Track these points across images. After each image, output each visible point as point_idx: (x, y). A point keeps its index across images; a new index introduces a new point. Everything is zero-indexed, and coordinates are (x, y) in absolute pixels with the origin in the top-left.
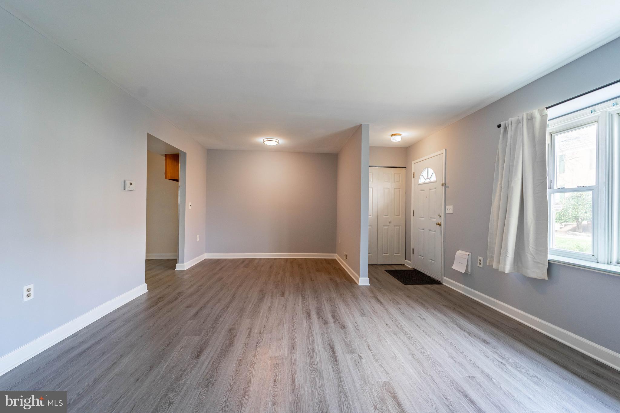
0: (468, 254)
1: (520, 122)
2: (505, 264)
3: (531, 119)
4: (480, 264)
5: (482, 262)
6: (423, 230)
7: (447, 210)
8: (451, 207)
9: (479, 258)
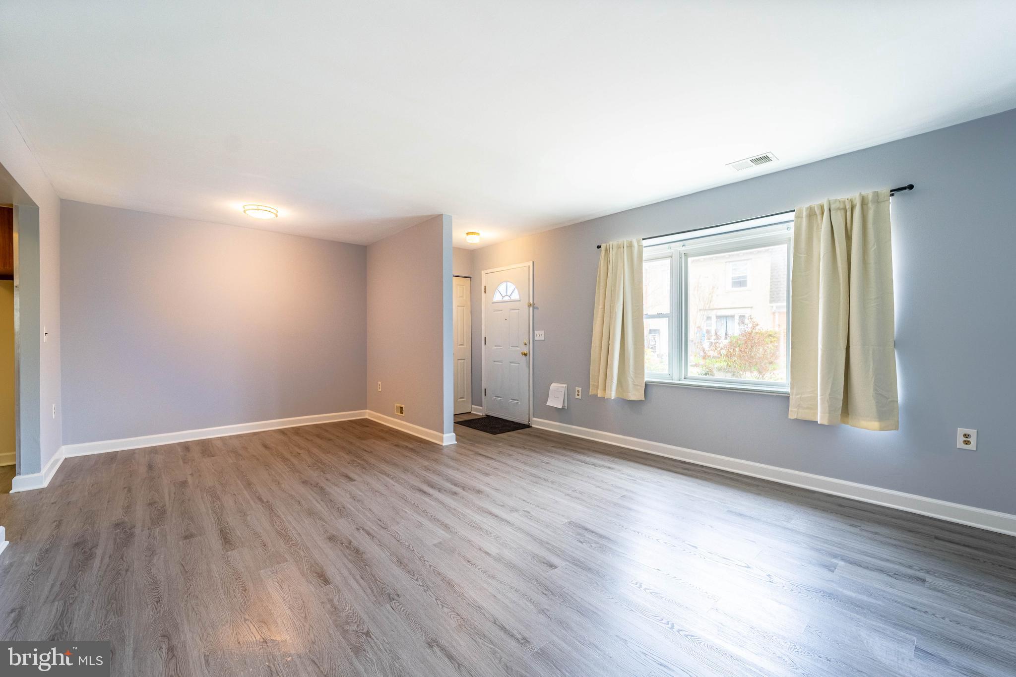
0: (564, 385)
1: (620, 248)
2: (611, 391)
3: (630, 246)
4: (578, 395)
5: (580, 393)
6: (501, 363)
7: (536, 336)
8: (542, 332)
9: (577, 388)
